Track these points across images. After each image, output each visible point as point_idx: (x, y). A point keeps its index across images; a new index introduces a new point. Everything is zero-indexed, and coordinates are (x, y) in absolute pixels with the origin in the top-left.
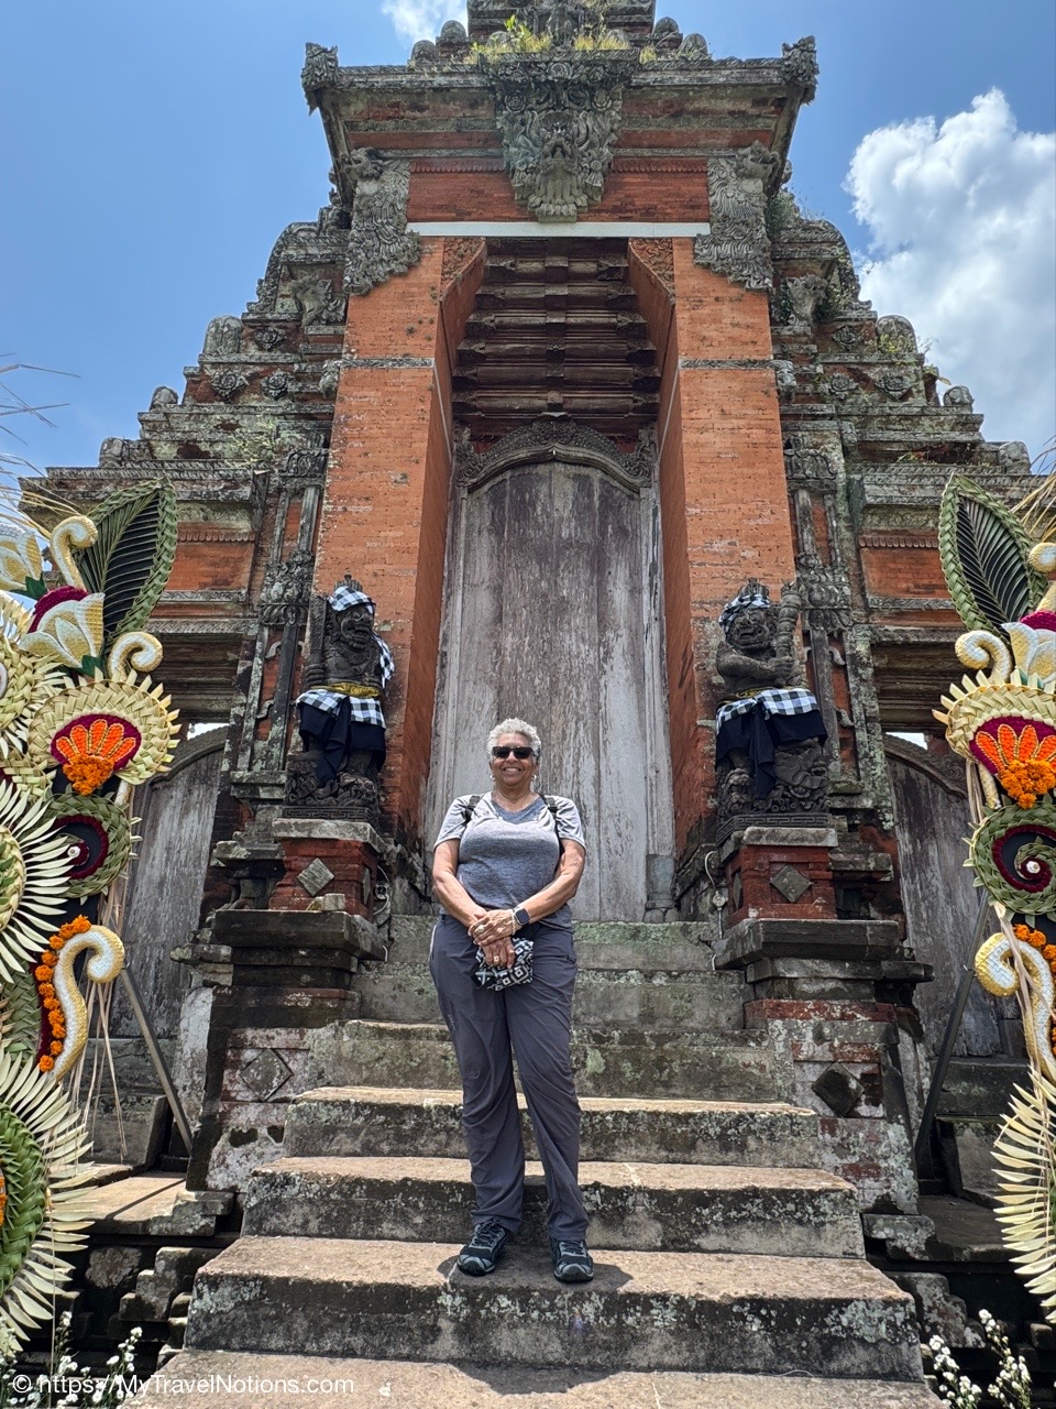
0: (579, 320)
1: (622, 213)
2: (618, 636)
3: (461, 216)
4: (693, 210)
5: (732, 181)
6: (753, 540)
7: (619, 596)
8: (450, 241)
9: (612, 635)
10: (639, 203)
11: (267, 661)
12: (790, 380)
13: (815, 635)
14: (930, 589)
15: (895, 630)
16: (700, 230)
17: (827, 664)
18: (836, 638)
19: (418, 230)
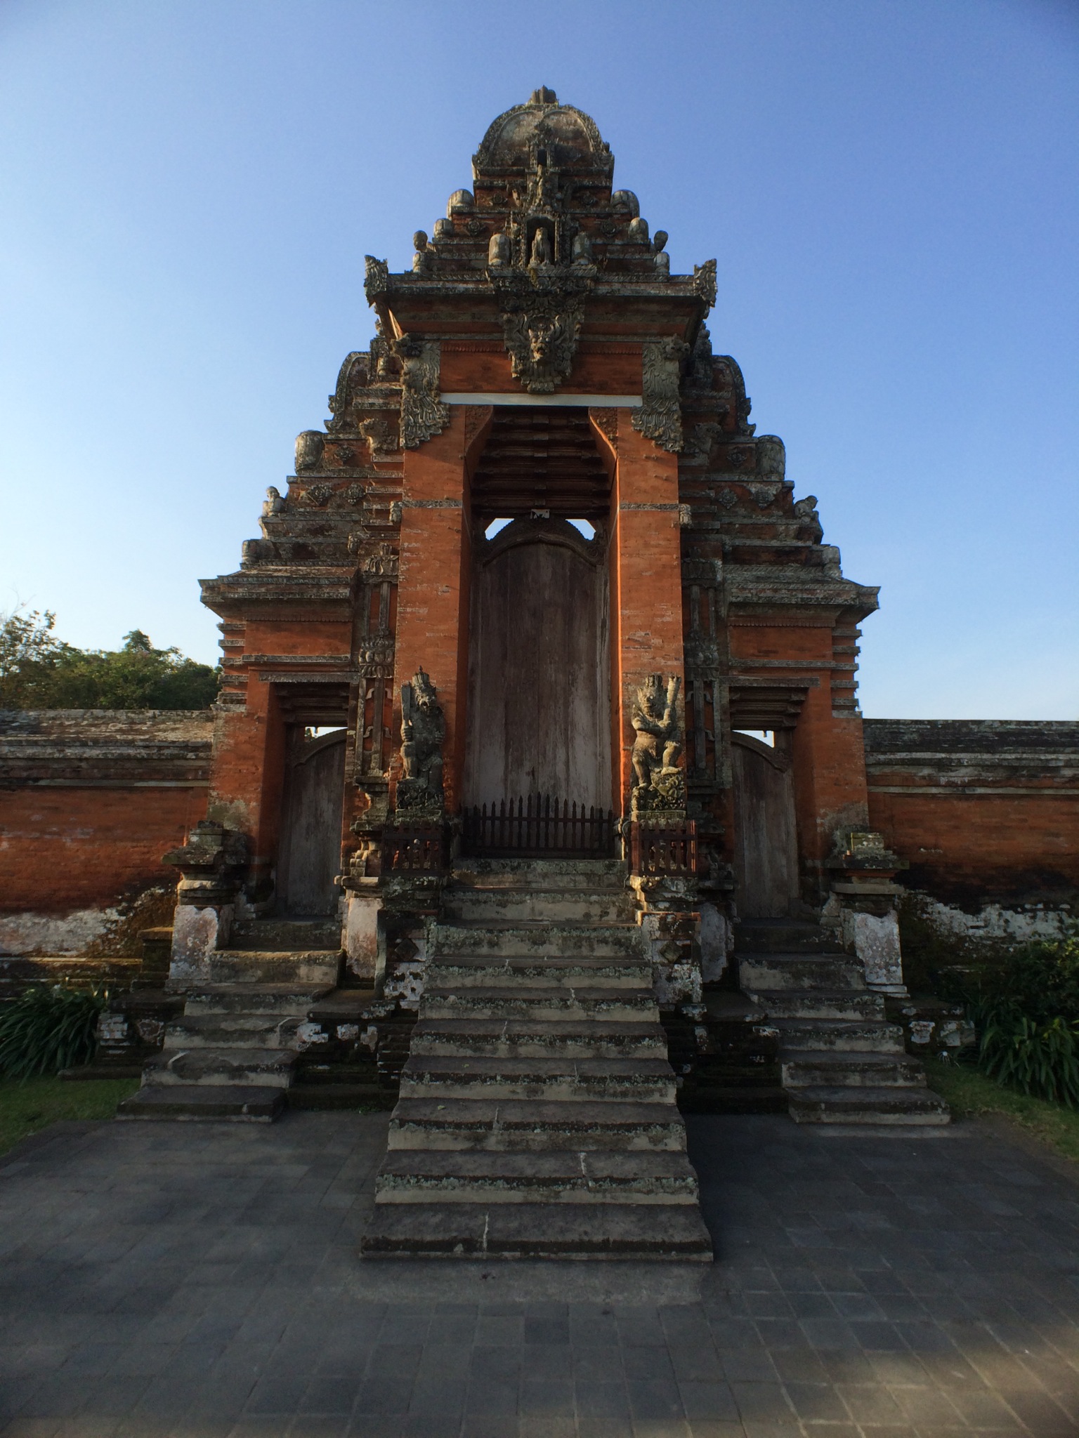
0: (556, 454)
1: (584, 387)
2: (581, 668)
3: (476, 389)
4: (632, 386)
5: (659, 363)
6: (659, 632)
7: (582, 641)
8: (470, 408)
9: (577, 668)
10: (598, 379)
11: (367, 702)
12: (687, 518)
13: (696, 684)
14: (767, 653)
15: (744, 679)
16: (635, 401)
17: (702, 702)
18: (709, 686)
19: (448, 399)
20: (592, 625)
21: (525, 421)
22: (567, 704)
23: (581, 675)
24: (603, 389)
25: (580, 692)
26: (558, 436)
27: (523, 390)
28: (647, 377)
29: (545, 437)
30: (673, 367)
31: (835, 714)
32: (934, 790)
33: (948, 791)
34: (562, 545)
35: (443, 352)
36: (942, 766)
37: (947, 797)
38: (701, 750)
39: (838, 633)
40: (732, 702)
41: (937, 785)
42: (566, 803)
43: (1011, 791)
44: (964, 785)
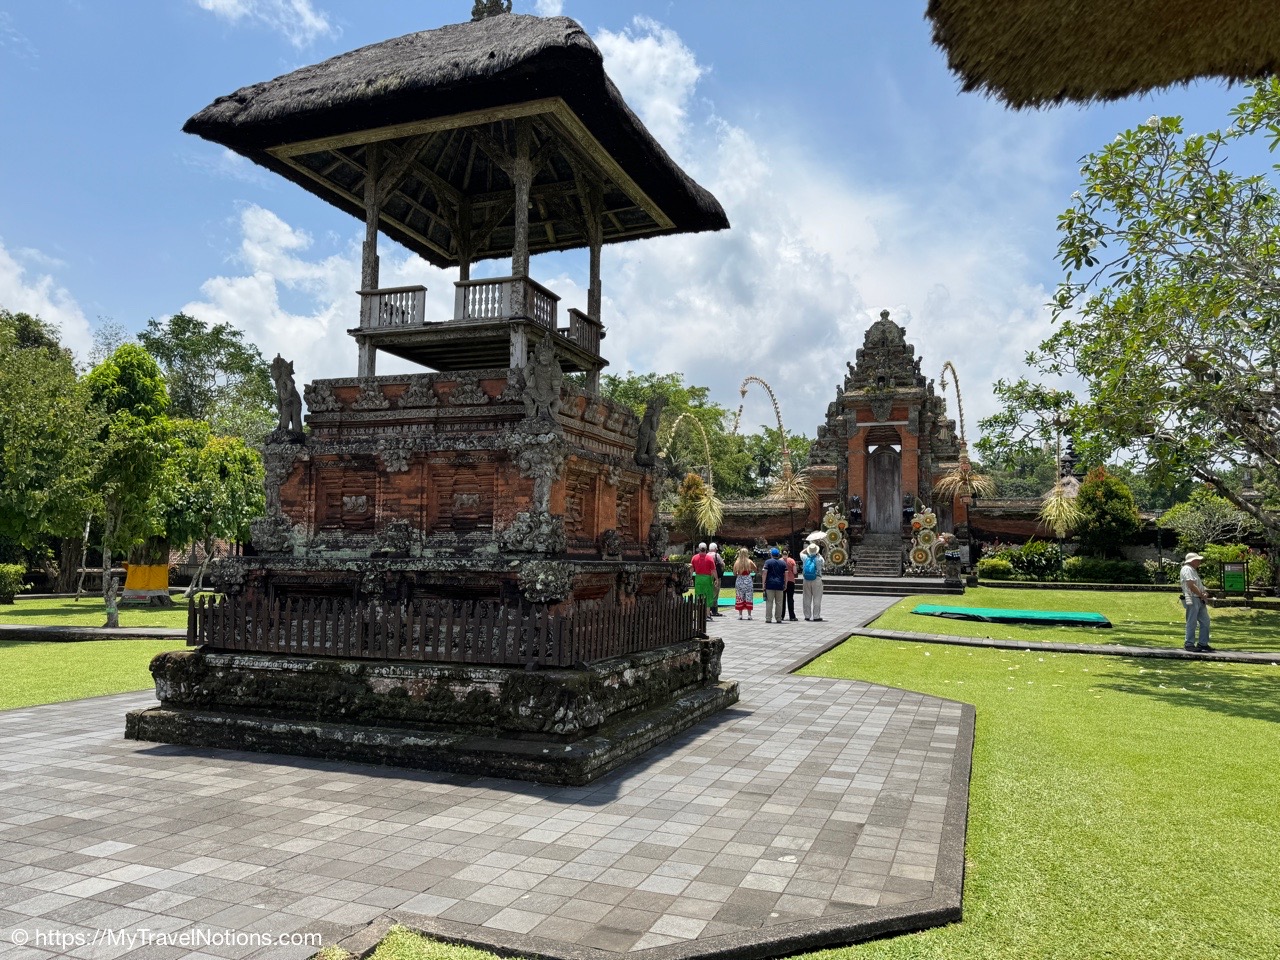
0: (887, 434)
1: (893, 420)
3: (866, 422)
4: (906, 419)
5: (913, 412)
6: (912, 482)
8: (864, 427)
10: (896, 417)
12: (920, 453)
16: (906, 423)
19: (859, 425)
21: (879, 427)
23: (896, 488)
24: (898, 420)
25: (896, 493)
26: (887, 430)
27: (878, 421)
28: (909, 416)
30: (917, 413)
34: (890, 453)
35: (857, 412)
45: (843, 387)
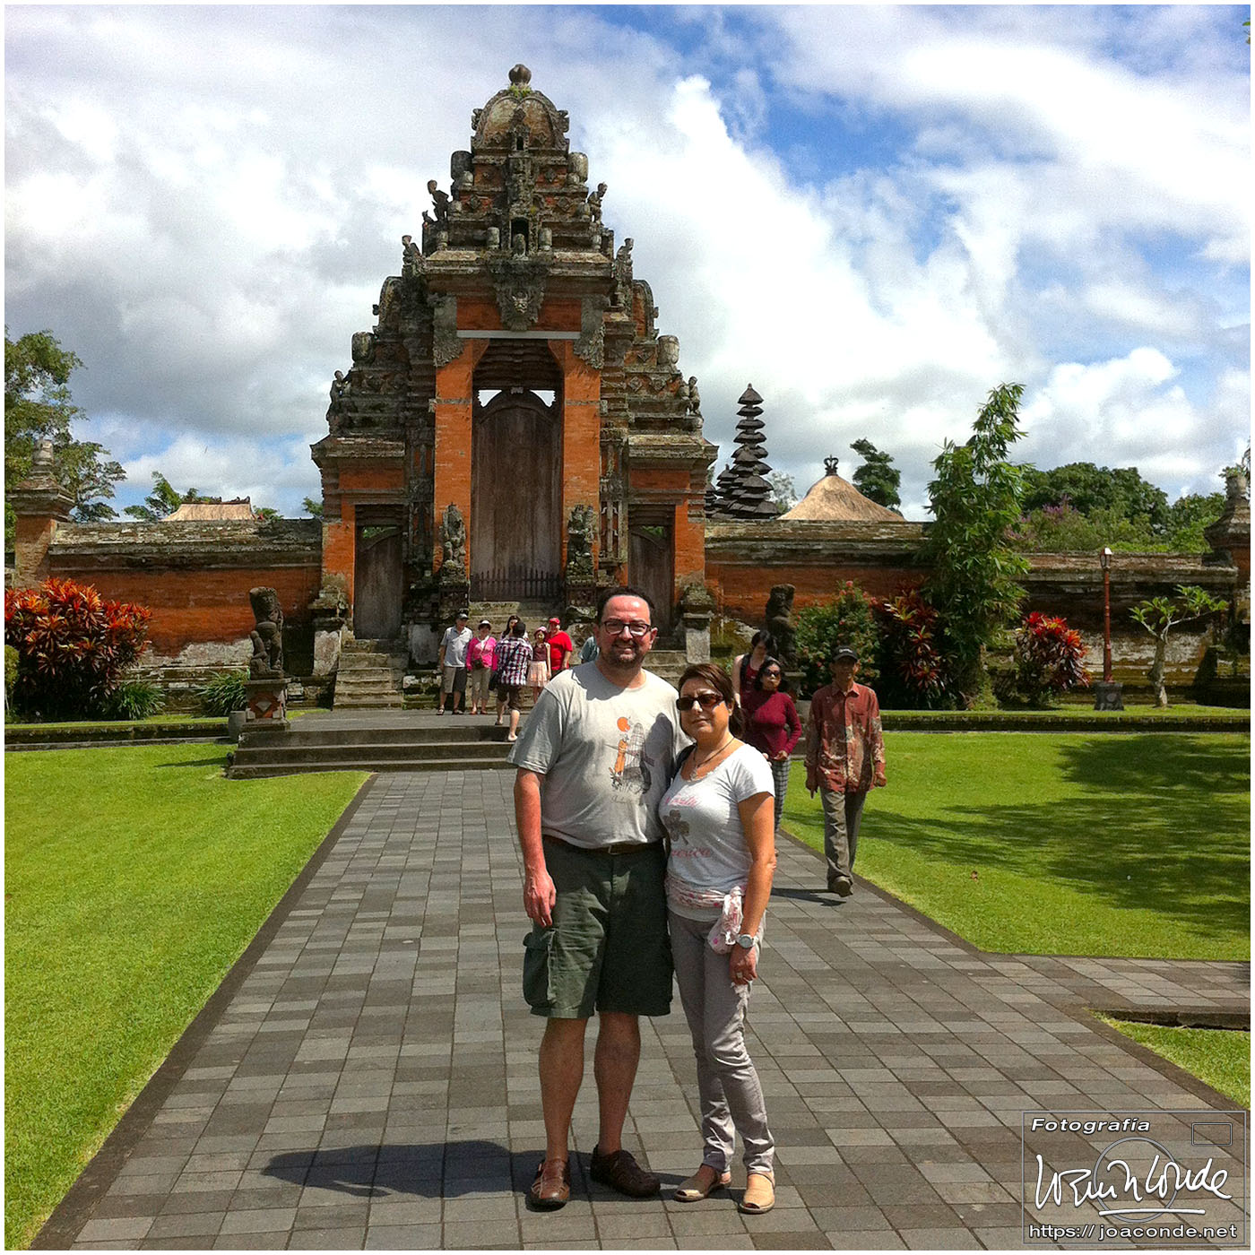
0: (528, 360)
1: (544, 326)
2: (542, 489)
3: (480, 328)
4: (575, 325)
5: (591, 312)
6: (586, 477)
7: (543, 471)
8: (475, 339)
9: (540, 488)
10: (553, 321)
12: (605, 410)
13: (609, 504)
14: (651, 485)
15: (637, 500)
16: (575, 335)
17: (612, 514)
18: (616, 505)
19: (462, 334)
20: (550, 463)
21: (510, 344)
22: (533, 510)
23: (542, 492)
24: (556, 328)
25: (541, 503)
26: (528, 351)
27: (509, 329)
28: (583, 320)
29: (521, 352)
31: (689, 519)
32: (749, 563)
33: (757, 563)
34: (530, 409)
35: (459, 304)
36: (753, 550)
37: (756, 567)
38: (610, 541)
39: (693, 473)
40: (630, 513)
41: (751, 560)
42: (532, 571)
43: (794, 563)
44: (766, 560)
45: (418, 240)
